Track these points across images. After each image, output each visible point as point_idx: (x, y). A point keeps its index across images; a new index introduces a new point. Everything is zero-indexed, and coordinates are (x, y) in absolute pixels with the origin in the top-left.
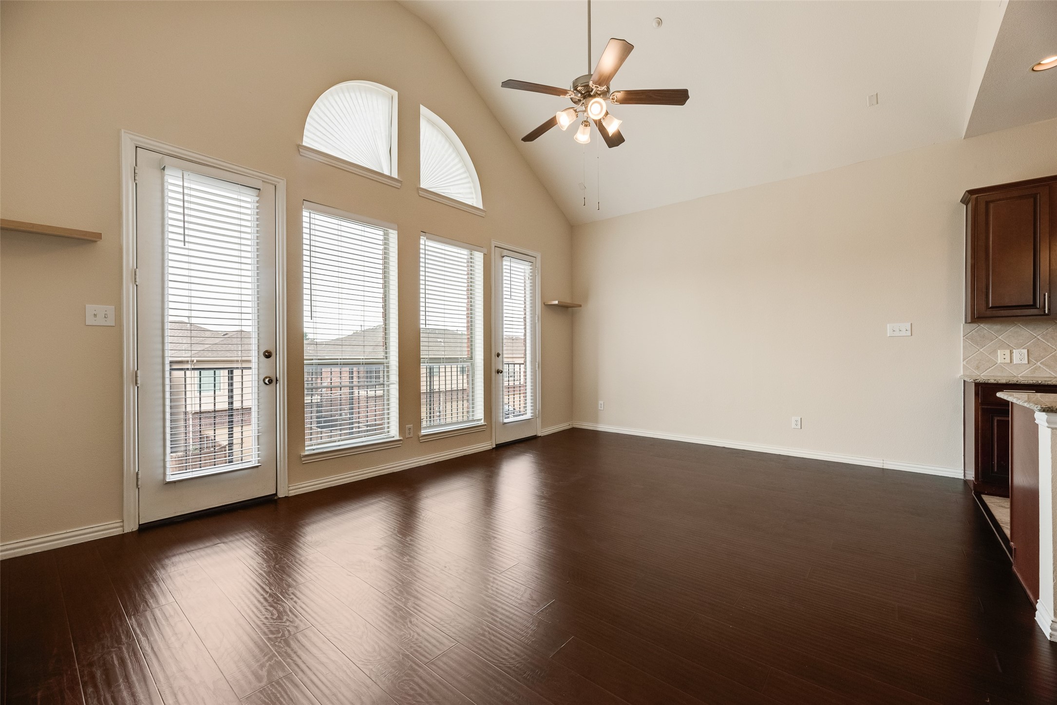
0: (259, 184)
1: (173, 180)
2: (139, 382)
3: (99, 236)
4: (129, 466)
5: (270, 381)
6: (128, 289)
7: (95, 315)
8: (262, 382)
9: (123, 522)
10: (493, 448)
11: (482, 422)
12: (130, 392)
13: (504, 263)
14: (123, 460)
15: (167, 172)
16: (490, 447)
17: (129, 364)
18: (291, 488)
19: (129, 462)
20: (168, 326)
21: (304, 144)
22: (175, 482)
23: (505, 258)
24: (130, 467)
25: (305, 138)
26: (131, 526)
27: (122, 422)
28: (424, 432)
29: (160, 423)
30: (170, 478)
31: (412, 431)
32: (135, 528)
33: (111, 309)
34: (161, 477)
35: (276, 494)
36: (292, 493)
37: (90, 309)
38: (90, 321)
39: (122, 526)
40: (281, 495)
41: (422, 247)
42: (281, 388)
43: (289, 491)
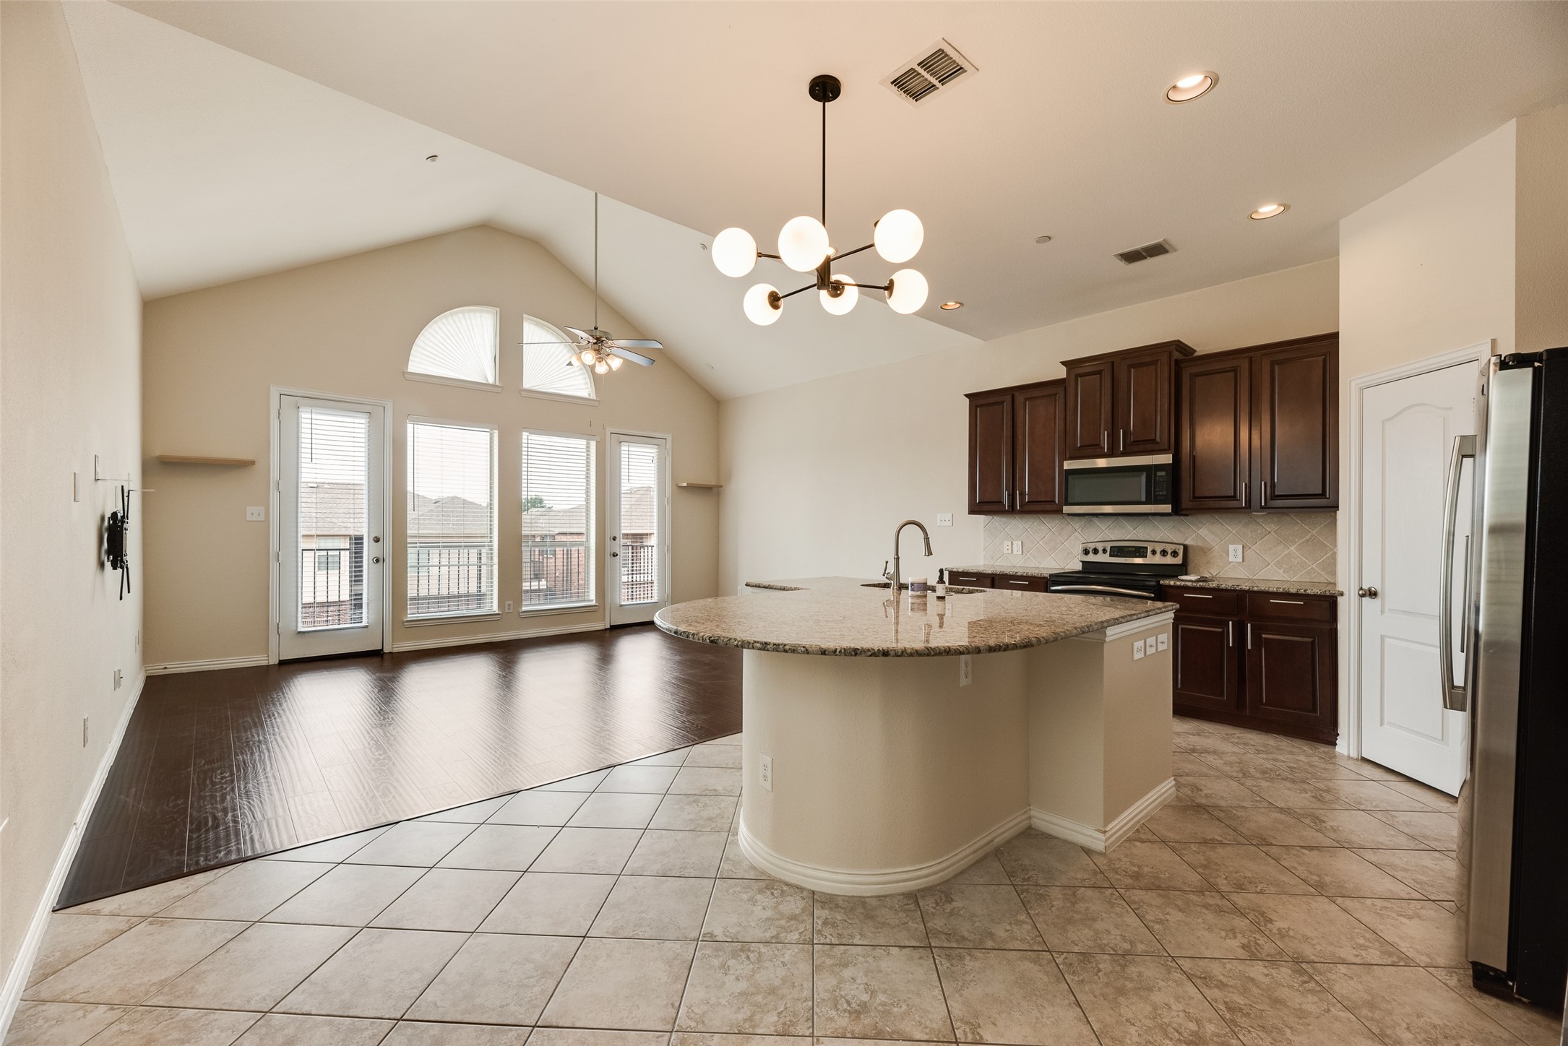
0: (369, 409)
1: (305, 416)
2: (280, 560)
3: (253, 463)
4: (272, 619)
5: (378, 561)
6: (274, 496)
7: (252, 514)
8: (371, 561)
9: (268, 657)
10: (606, 629)
11: (594, 603)
12: (274, 566)
13: (623, 448)
14: (269, 613)
15: (301, 409)
16: (603, 628)
17: (274, 546)
18: (394, 646)
19: (273, 616)
20: (301, 485)
21: (409, 370)
22: (304, 632)
23: (622, 443)
24: (274, 619)
25: (409, 367)
26: (274, 660)
27: (268, 588)
28: (524, 609)
29: (294, 590)
30: (301, 629)
31: (511, 607)
32: (277, 662)
33: (262, 509)
34: (295, 628)
35: (382, 650)
36: (395, 650)
37: (249, 509)
38: (249, 518)
39: (268, 660)
40: (386, 650)
41: (525, 441)
42: (388, 565)
43: (393, 648)
